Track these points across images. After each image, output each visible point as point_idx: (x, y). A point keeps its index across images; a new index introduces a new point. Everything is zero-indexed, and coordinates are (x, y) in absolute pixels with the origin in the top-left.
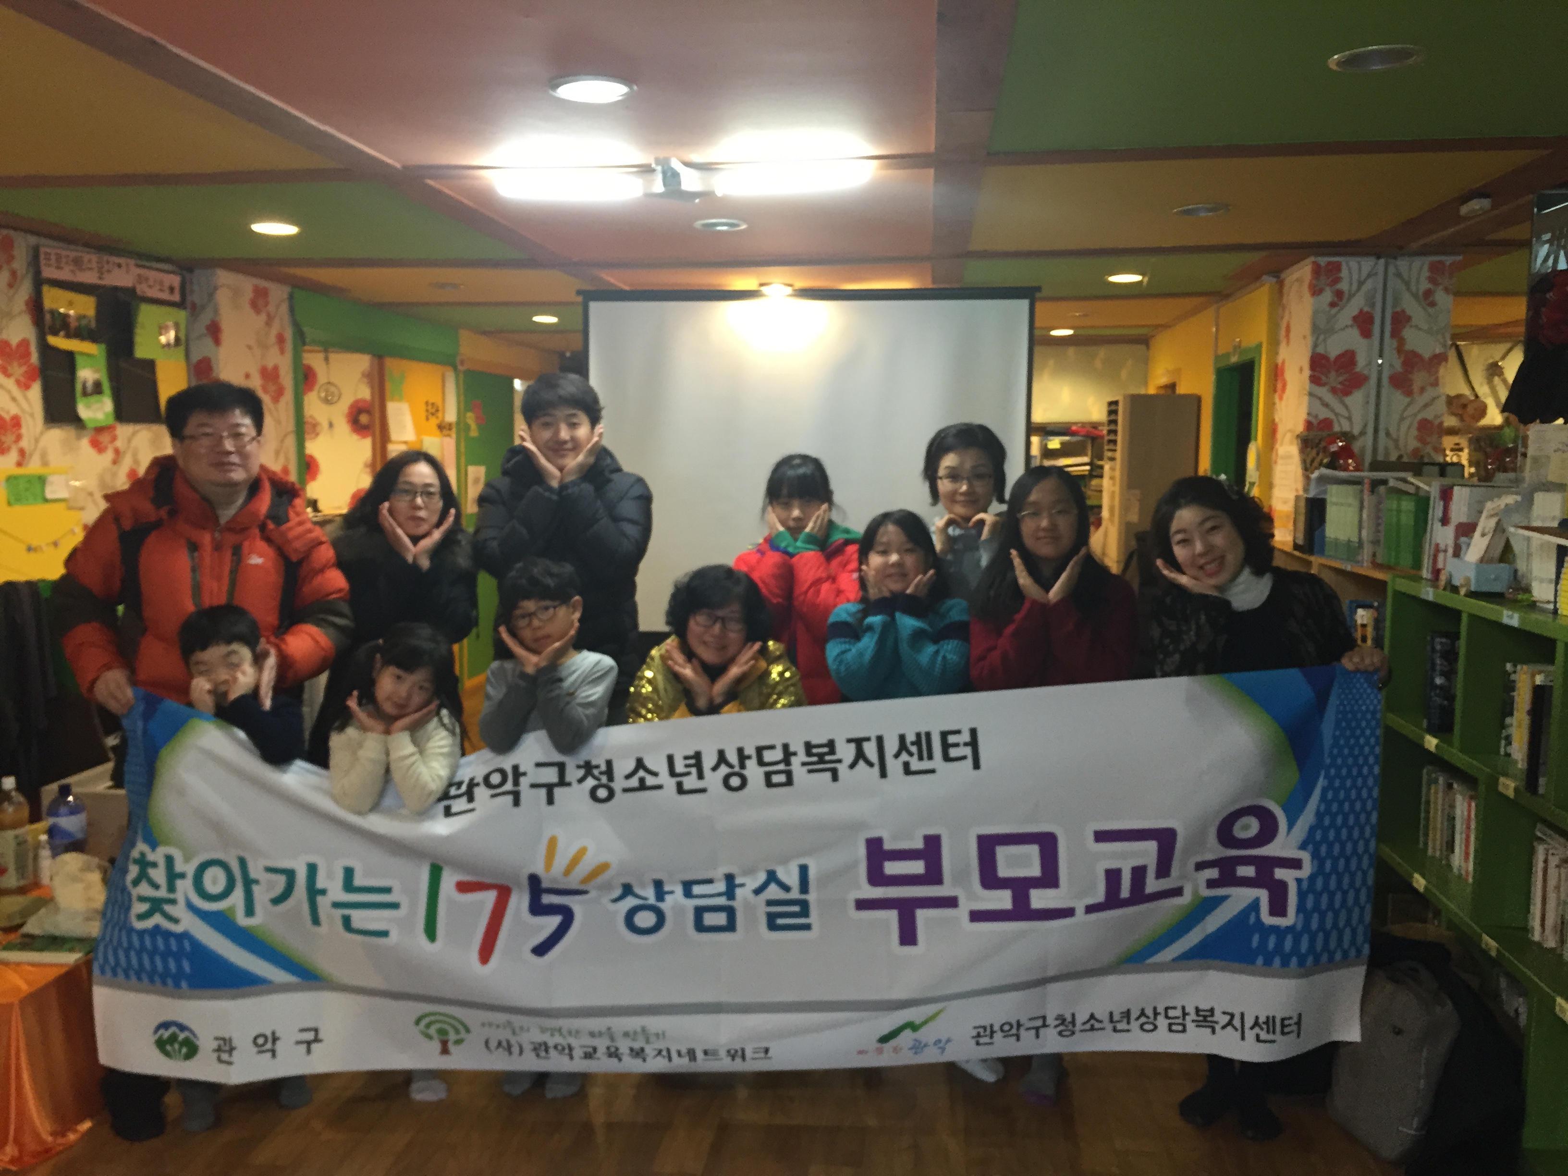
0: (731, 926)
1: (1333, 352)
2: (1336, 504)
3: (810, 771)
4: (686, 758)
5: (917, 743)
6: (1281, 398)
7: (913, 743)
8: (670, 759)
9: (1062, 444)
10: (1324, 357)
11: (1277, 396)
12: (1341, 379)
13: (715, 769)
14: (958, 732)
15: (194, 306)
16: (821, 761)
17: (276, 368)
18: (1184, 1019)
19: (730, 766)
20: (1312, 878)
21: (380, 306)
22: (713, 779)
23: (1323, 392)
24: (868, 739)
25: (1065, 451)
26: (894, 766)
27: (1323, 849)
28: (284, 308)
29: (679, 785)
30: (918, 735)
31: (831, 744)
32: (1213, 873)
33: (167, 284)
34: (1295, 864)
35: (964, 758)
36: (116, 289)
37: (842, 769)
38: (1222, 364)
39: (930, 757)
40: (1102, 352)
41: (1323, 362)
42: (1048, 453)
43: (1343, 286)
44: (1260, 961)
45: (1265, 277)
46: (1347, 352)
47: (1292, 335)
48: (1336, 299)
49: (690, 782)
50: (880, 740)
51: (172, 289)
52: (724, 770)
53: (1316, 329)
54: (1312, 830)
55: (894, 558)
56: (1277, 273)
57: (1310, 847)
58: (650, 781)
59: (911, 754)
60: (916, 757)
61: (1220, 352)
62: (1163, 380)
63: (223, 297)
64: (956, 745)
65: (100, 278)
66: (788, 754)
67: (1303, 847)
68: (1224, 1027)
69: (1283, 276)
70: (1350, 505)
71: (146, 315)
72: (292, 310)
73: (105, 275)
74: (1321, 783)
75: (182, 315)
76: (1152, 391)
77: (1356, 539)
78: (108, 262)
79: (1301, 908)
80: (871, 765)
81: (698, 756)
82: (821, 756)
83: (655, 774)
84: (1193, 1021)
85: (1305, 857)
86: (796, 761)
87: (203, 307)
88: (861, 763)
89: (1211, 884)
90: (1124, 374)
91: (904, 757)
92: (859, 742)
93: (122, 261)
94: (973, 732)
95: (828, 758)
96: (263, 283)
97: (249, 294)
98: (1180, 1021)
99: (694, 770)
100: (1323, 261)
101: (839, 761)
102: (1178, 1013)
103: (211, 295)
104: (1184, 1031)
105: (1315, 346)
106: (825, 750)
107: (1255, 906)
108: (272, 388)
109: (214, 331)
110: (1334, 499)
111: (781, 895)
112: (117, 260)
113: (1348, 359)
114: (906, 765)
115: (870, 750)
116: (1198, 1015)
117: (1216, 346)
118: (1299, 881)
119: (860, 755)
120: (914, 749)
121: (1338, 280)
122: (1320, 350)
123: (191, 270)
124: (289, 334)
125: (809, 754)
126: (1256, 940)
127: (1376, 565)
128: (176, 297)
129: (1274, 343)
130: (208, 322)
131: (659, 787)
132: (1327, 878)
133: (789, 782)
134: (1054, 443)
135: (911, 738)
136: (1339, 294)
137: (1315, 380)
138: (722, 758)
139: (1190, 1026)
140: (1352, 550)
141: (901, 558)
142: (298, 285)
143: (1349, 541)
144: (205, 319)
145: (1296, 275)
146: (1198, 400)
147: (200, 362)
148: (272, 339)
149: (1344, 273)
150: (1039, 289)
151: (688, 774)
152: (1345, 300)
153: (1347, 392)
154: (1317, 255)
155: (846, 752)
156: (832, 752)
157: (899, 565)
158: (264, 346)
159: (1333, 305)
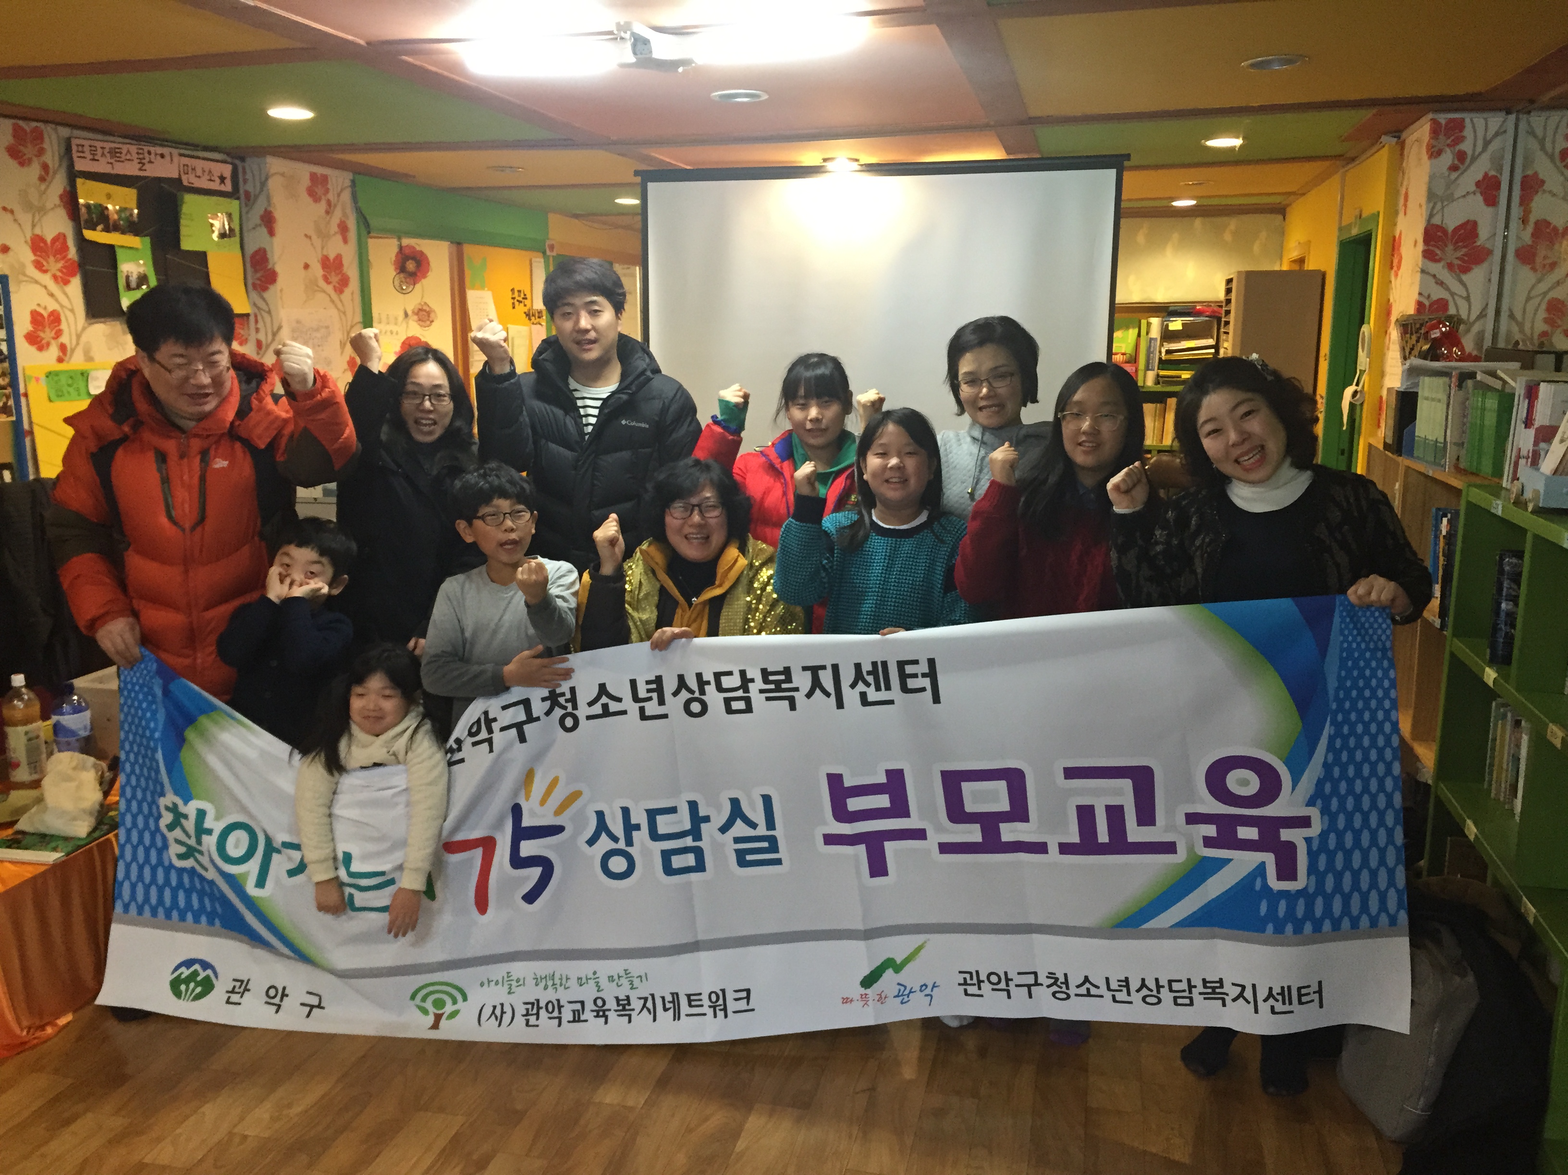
0: (700, 867)
1: (1451, 225)
2: (1427, 399)
3: (768, 699)
4: (648, 682)
5: (874, 672)
6: (1396, 275)
7: (869, 673)
8: (633, 683)
9: (1183, 325)
10: (1441, 228)
11: (1393, 272)
12: (1459, 254)
13: (675, 694)
14: (916, 662)
15: (247, 194)
16: (778, 689)
17: (339, 258)
18: (1190, 992)
19: (691, 692)
20: (1324, 835)
21: (454, 190)
22: (674, 705)
23: (1438, 269)
24: (823, 667)
25: (1187, 333)
26: (851, 696)
27: (1334, 804)
28: (346, 196)
29: (642, 710)
30: (874, 664)
31: (787, 671)
32: (1211, 830)
33: (216, 174)
34: (1305, 822)
35: (923, 689)
36: (159, 180)
37: (799, 697)
38: (1345, 236)
39: (888, 688)
40: (1233, 223)
41: (1439, 234)
42: (1168, 336)
43: (1466, 146)
44: (1270, 927)
45: (1384, 139)
46: (1468, 221)
47: (1409, 204)
48: (1456, 162)
49: (652, 708)
50: (835, 668)
51: (222, 179)
52: (684, 695)
53: (1431, 196)
54: (1320, 784)
55: (894, 461)
56: (1397, 133)
57: (1319, 802)
58: (614, 706)
59: (868, 685)
60: (873, 687)
61: (1344, 224)
62: (1295, 254)
63: (275, 185)
64: (915, 676)
65: (140, 169)
66: (746, 681)
67: (1311, 803)
68: (1234, 1000)
69: (1404, 135)
70: (1439, 401)
71: (190, 204)
72: (354, 197)
73: (147, 166)
74: (1328, 730)
75: (234, 205)
76: (1285, 267)
77: (1441, 440)
78: (149, 153)
79: (1312, 869)
80: (828, 695)
81: (659, 680)
82: (778, 683)
83: (619, 700)
84: (1200, 994)
85: (1314, 813)
86: (754, 688)
87: (256, 197)
88: (818, 692)
89: (1208, 842)
90: (1256, 248)
91: (861, 687)
92: (815, 670)
93: (166, 151)
94: (932, 662)
95: (784, 686)
96: (320, 170)
97: (306, 182)
98: (1186, 994)
99: (655, 695)
100: (1443, 118)
101: (796, 689)
102: (1184, 986)
103: (263, 184)
104: (1191, 1004)
105: (1431, 216)
106: (782, 677)
107: (1261, 869)
108: (335, 279)
109: (268, 221)
110: (1426, 394)
111: (750, 832)
112: (160, 150)
113: (1469, 230)
114: (863, 695)
115: (827, 679)
116: (1205, 987)
117: (1341, 214)
118: (1308, 840)
119: (816, 683)
120: (870, 679)
121: (1461, 139)
122: (1436, 220)
123: (243, 159)
124: (352, 224)
125: (766, 681)
126: (1263, 908)
127: (1458, 470)
128: (228, 187)
129: (1392, 214)
130: (262, 212)
131: (624, 712)
132: (1340, 836)
133: (749, 709)
134: (1176, 325)
135: (866, 667)
136: (1461, 156)
137: (1428, 255)
138: (682, 683)
139: (1198, 999)
140: (1439, 450)
141: (901, 462)
142: (359, 171)
143: (1436, 441)
144: (259, 209)
145: (1415, 136)
146: (1323, 275)
147: (256, 253)
148: (334, 228)
149: (1468, 132)
150: (1128, 157)
151: (650, 699)
152: (1468, 161)
153: (1466, 270)
154: (1436, 111)
155: (803, 681)
156: (789, 680)
157: (899, 468)
158: (324, 236)
159: (1453, 168)
